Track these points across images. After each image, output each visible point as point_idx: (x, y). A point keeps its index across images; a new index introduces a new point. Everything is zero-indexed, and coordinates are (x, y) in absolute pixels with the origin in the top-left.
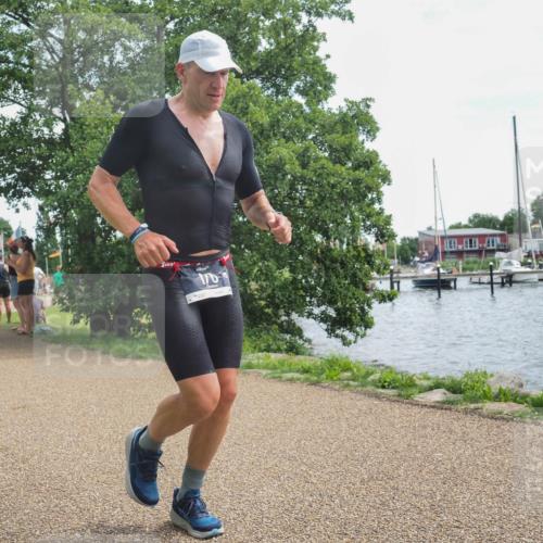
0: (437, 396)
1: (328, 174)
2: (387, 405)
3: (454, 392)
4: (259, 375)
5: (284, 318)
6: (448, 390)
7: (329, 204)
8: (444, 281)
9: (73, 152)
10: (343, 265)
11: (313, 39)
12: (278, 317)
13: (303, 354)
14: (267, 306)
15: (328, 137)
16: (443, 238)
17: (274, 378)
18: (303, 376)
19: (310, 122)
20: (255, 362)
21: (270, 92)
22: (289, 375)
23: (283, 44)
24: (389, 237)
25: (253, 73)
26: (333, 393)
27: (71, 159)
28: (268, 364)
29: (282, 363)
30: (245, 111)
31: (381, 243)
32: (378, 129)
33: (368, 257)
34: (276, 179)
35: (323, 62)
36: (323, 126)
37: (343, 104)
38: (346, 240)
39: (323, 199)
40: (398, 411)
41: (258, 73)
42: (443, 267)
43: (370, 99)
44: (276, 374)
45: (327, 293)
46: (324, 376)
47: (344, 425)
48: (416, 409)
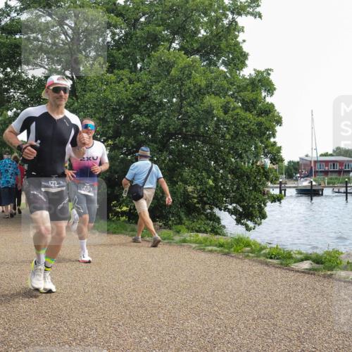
0: (306, 265)
1: (240, 119)
2: (273, 270)
3: (318, 263)
4: (191, 247)
5: (209, 211)
6: (314, 261)
7: (241, 138)
8: (315, 190)
9: (77, 99)
10: (248, 178)
11: (235, 29)
12: (205, 210)
13: (220, 235)
14: (198, 203)
15: (242, 94)
16: (315, 162)
17: (200, 249)
18: (218, 249)
19: (231, 84)
20: (188, 238)
21: (205, 63)
22: (210, 248)
23: (215, 33)
24: (279, 160)
25: (195, 51)
26: (238, 261)
27: (76, 104)
28: (197, 240)
29: (206, 240)
30: (189, 76)
31: (274, 164)
32: (275, 89)
33: (265, 173)
34: (207, 120)
35: (241, 45)
36: (239, 87)
37: (253, 73)
38: (251, 161)
39: (237, 134)
40: (279, 274)
41: (197, 51)
42: (315, 181)
43: (271, 70)
44: (202, 247)
45: (238, 195)
46: (232, 249)
47: (244, 282)
48: (292, 273)
